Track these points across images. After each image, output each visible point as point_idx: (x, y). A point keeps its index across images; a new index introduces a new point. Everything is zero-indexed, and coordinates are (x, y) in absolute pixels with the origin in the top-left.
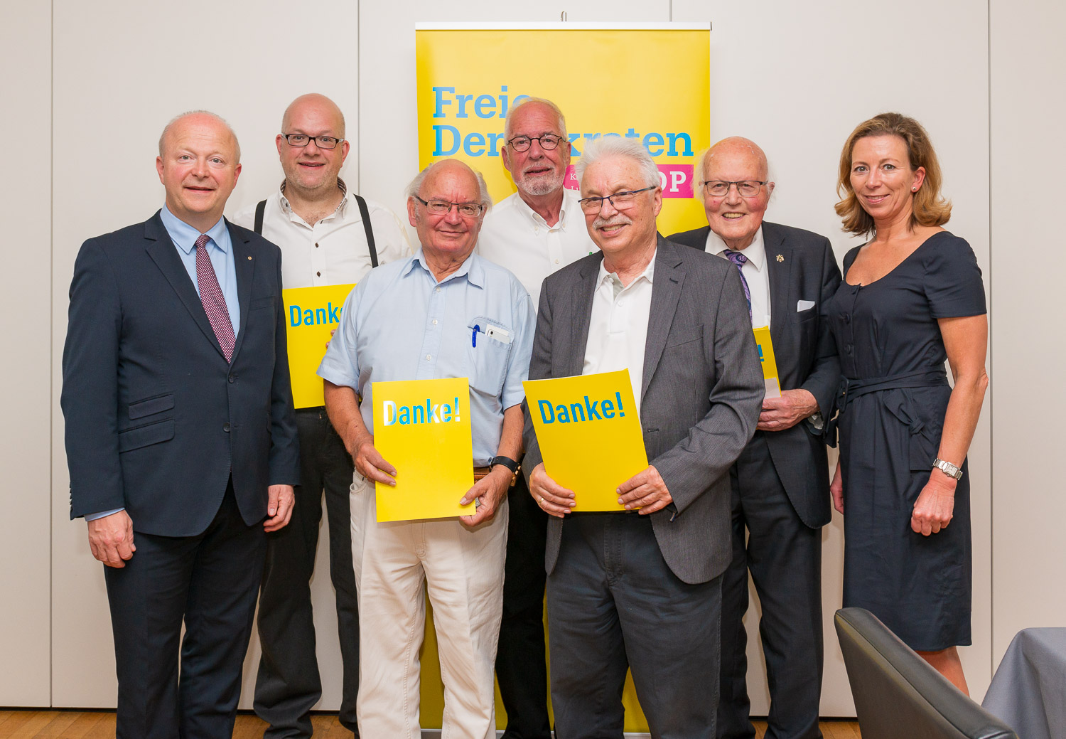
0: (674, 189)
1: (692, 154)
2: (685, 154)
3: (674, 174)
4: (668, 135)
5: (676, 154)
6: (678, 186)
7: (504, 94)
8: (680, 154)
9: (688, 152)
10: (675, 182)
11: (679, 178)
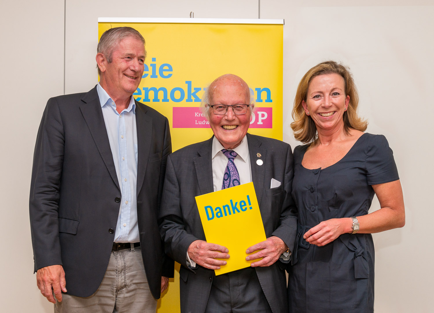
0: (260, 123)
1: (271, 101)
2: (266, 101)
3: (260, 113)
4: (256, 89)
5: (261, 101)
6: (262, 121)
7: (154, 63)
8: (264, 101)
9: (269, 100)
10: (260, 118)
11: (263, 116)
